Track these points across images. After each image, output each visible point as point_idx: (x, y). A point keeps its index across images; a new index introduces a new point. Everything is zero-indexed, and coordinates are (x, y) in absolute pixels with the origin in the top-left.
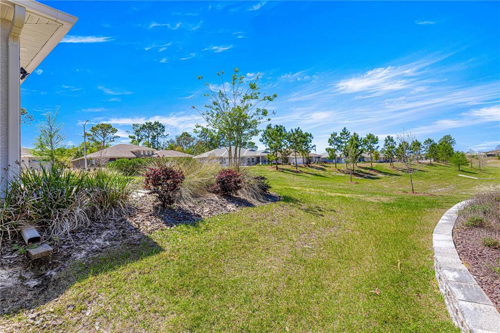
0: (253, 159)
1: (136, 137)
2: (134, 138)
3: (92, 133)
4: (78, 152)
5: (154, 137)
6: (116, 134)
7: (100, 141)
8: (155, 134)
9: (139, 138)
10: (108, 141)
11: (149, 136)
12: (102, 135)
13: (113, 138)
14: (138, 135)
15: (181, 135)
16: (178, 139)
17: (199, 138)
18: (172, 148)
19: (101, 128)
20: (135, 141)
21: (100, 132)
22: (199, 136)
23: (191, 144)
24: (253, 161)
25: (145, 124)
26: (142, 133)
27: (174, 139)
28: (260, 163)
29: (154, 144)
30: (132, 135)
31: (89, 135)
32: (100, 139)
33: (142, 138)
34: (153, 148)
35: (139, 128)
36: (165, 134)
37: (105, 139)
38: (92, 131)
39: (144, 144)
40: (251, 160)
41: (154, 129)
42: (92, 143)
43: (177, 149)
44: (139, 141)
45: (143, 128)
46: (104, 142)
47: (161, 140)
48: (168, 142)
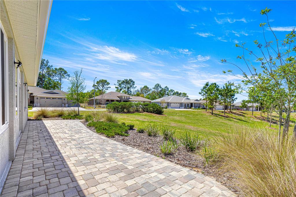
0: (188, 104)
1: (119, 88)
2: (118, 88)
3: (97, 85)
4: (90, 95)
5: (128, 88)
6: (109, 86)
7: (101, 89)
8: (129, 86)
9: (121, 88)
10: (104, 89)
11: (126, 87)
12: (102, 86)
13: (108, 88)
14: (120, 87)
15: (143, 87)
16: (142, 90)
17: (153, 90)
18: (138, 95)
19: (102, 82)
20: (118, 90)
21: (101, 84)
22: (154, 89)
23: (149, 93)
24: (188, 106)
25: (124, 80)
26: (123, 86)
27: (140, 90)
28: (193, 108)
29: (128, 92)
30: (117, 86)
31: (96, 86)
32: (101, 88)
33: (122, 88)
34: (128, 94)
35: (121, 82)
36: (134, 86)
37: (103, 88)
38: (97, 84)
39: (123, 92)
40: (187, 105)
41: (129, 84)
42: (97, 90)
43: (141, 95)
44: (121, 90)
45: (123, 83)
46: (103, 90)
47: (132, 90)
48: (136, 91)
